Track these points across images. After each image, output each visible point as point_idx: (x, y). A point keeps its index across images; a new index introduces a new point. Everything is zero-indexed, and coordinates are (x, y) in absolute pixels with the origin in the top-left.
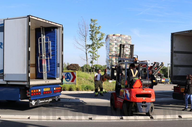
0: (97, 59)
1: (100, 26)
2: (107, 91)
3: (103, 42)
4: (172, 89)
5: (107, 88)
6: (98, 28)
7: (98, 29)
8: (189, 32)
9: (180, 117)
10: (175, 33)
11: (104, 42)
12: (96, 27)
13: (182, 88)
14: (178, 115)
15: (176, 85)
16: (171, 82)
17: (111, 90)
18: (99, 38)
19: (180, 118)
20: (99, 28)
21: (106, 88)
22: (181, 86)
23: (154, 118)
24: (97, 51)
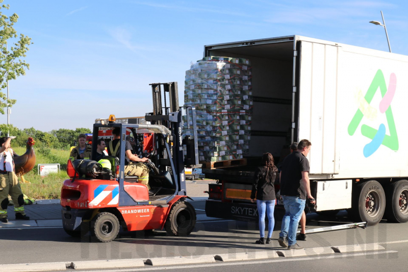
0: (5, 109)
1: (14, 15)
2: (32, 199)
3: (23, 62)
4: (206, 192)
5: (34, 191)
6: (9, 20)
7: (10, 23)
8: (249, 44)
9: (218, 258)
10: (214, 46)
11: (26, 63)
12: (5, 15)
13: (228, 189)
14: (215, 255)
15: (214, 182)
16: (203, 172)
17: (44, 197)
18: (12, 49)
19: (219, 261)
20: (11, 21)
21: (30, 192)
22: (227, 184)
23: (154, 263)
24: (6, 88)
